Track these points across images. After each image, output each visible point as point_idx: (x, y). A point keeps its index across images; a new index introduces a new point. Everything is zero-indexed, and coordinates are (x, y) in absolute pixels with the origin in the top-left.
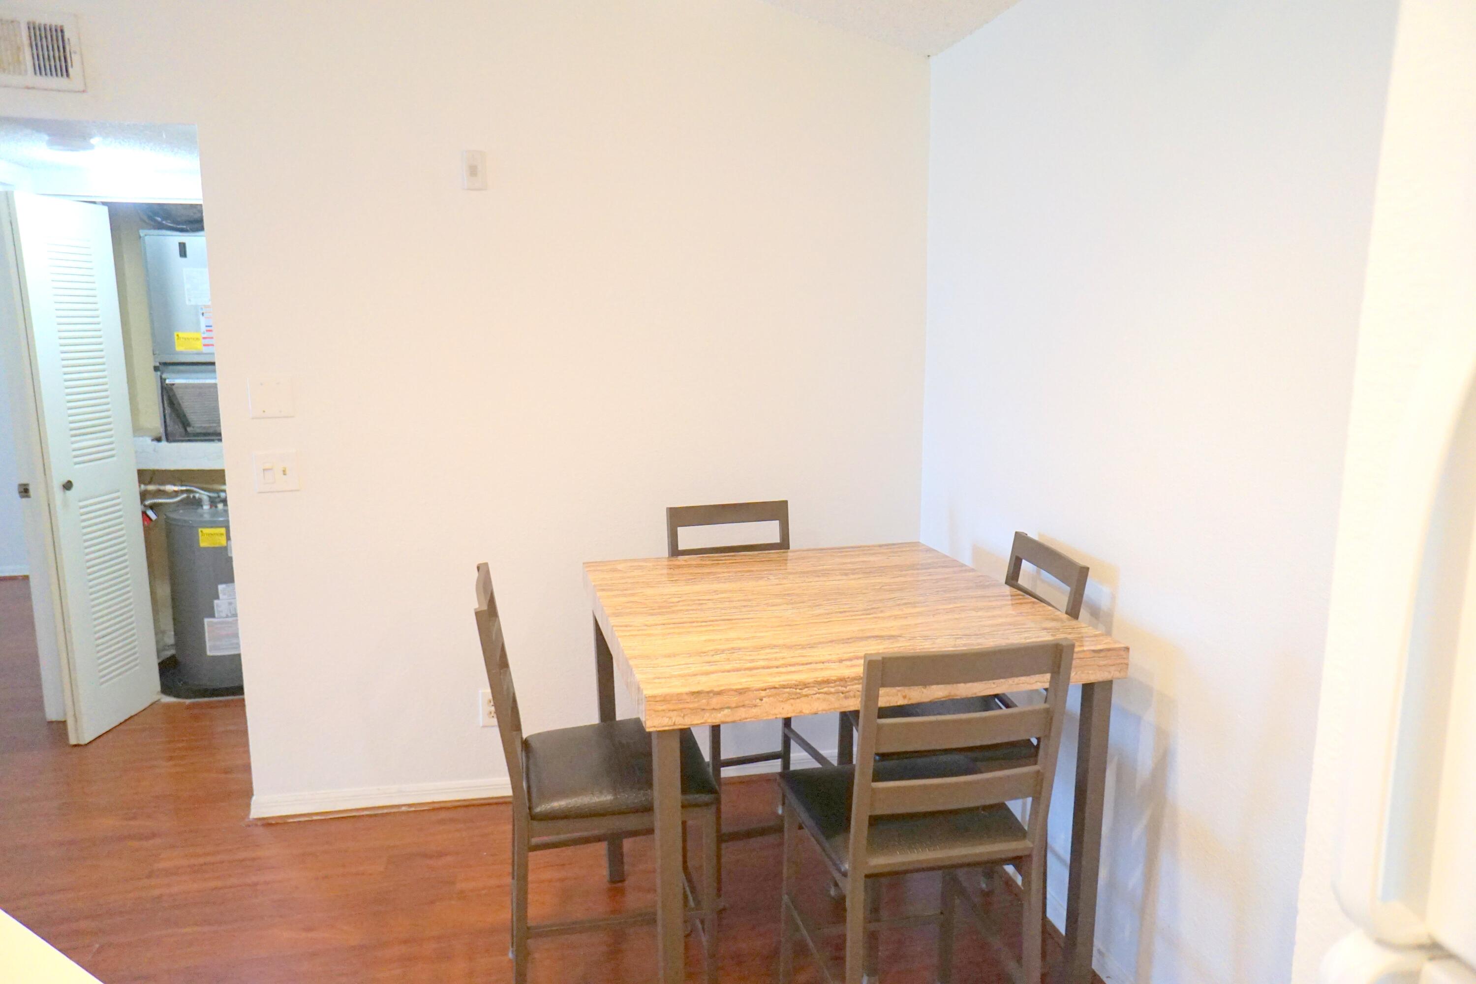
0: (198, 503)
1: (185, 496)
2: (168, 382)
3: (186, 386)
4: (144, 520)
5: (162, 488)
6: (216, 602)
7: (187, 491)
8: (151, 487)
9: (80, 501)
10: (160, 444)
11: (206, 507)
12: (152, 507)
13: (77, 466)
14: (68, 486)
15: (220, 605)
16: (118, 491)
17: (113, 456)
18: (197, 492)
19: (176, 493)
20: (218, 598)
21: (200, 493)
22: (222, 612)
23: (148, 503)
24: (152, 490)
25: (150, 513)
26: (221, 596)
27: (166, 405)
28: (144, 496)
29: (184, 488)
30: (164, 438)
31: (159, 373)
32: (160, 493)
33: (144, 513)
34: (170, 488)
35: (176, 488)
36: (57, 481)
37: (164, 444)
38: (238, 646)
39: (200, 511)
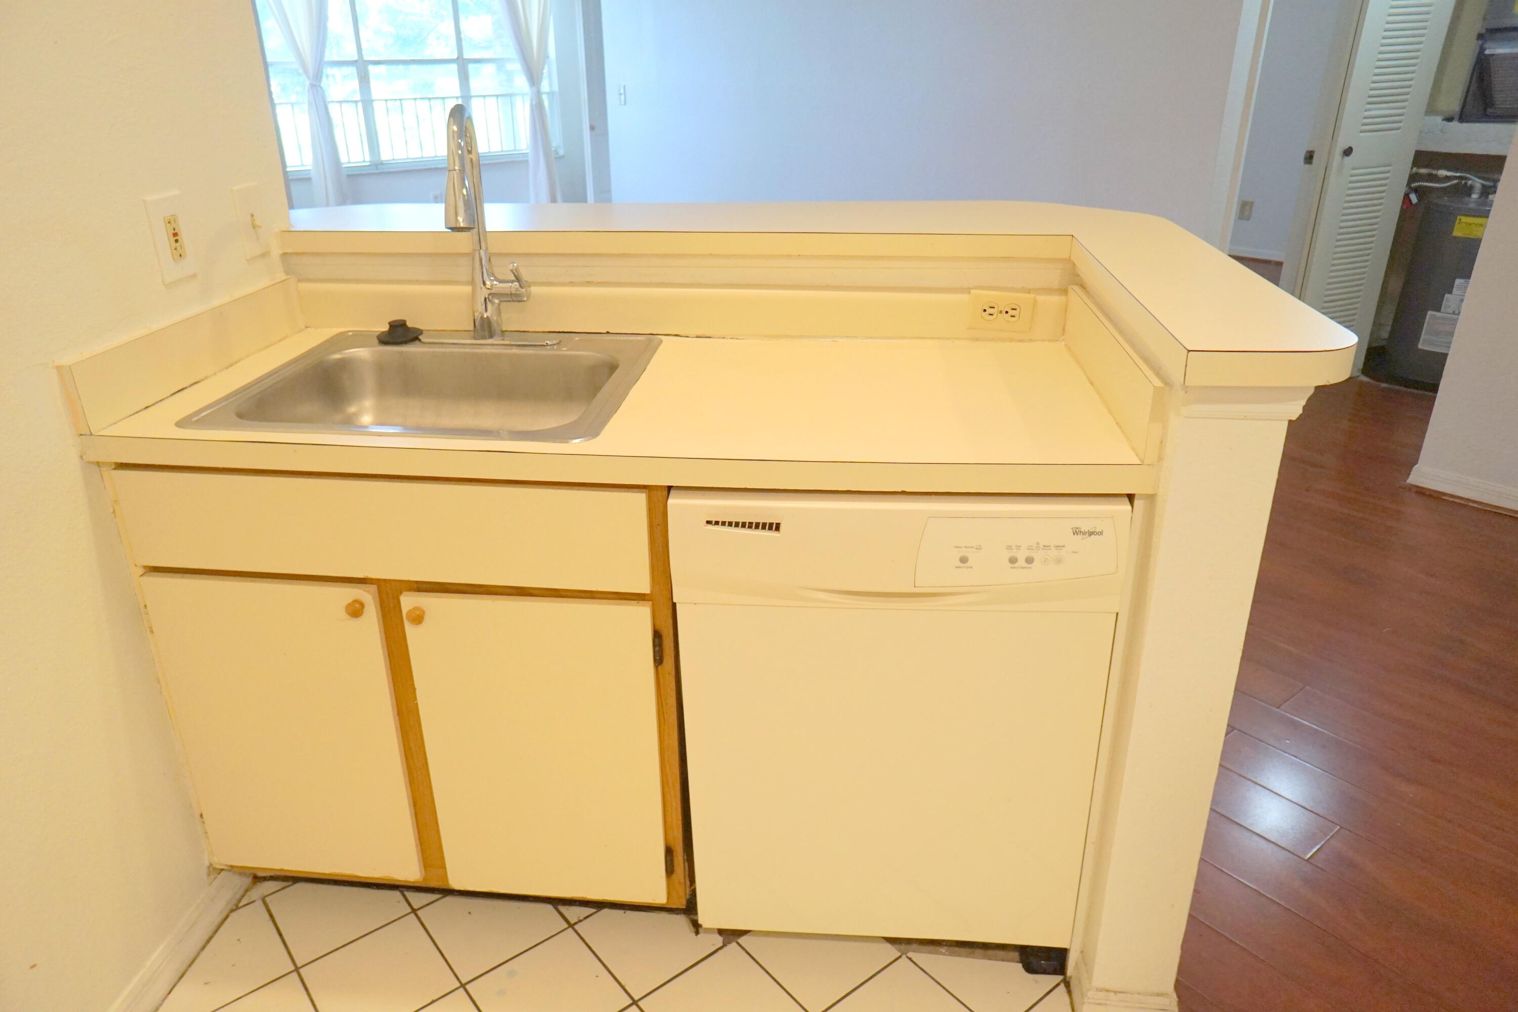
0: (1469, 190)
1: (1456, 181)
2: (1487, 52)
3: (1505, 57)
4: (1404, 202)
5: (1434, 172)
6: (1447, 295)
7: (1460, 178)
8: (1423, 171)
9: (1353, 169)
10: (1451, 124)
11: (1475, 196)
12: (1416, 190)
13: (1362, 134)
14: (1348, 152)
15: (1449, 300)
16: (1390, 166)
17: (1398, 129)
18: (1470, 179)
19: (1448, 178)
20: (1450, 292)
21: (1473, 180)
22: (1449, 307)
23: (1413, 185)
24: (1423, 173)
25: (1414, 198)
26: (1455, 291)
27: (1474, 78)
28: (1413, 178)
29: (1458, 174)
30: (1457, 117)
31: (1480, 42)
32: (1432, 178)
33: (1406, 196)
34: (1443, 173)
35: (1449, 174)
36: (1342, 145)
37: (1455, 124)
38: (1448, 345)
39: (1467, 199)
